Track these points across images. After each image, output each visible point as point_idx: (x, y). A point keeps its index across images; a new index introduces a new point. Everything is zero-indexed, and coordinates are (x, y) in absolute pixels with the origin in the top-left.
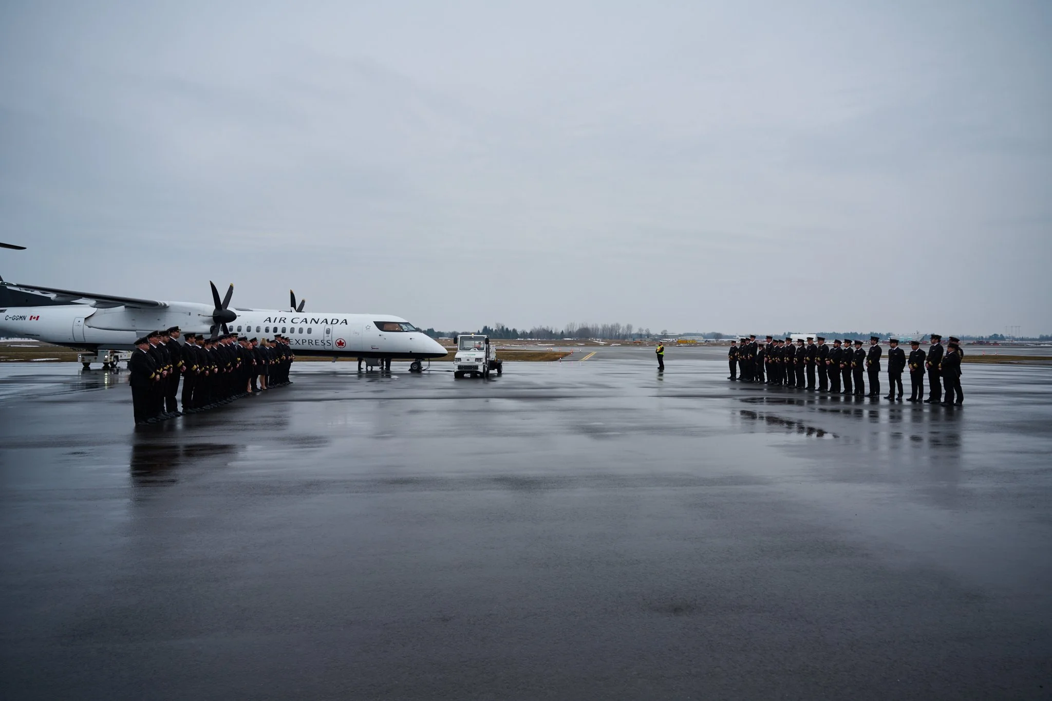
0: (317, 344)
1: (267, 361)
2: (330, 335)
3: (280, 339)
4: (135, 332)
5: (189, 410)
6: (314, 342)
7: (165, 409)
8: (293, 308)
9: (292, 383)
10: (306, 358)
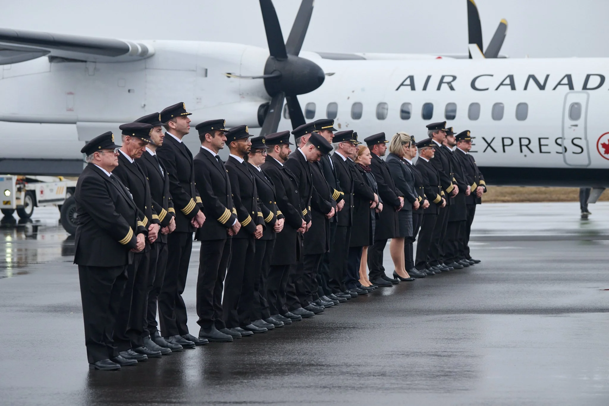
0: (544, 149)
1: (410, 200)
2: (580, 122)
3: (441, 135)
4: (74, 126)
5: (217, 332)
6: (534, 146)
7: (159, 327)
8: (474, 47)
9: (477, 262)
10: (513, 193)
